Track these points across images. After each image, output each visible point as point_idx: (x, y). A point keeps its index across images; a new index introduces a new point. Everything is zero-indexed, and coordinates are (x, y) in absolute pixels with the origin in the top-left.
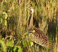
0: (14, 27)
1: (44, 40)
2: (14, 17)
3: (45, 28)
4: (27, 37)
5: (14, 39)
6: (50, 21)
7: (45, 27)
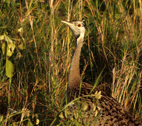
1: (112, 120)
3: (131, 85)
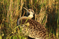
0: (3, 19)
2: (3, 6)
4: (19, 32)
5: (2, 35)
6: (50, 11)
7: (43, 19)
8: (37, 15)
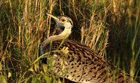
0: (9, 39)
2: (9, 9)
4: (45, 68)
8: (85, 29)
